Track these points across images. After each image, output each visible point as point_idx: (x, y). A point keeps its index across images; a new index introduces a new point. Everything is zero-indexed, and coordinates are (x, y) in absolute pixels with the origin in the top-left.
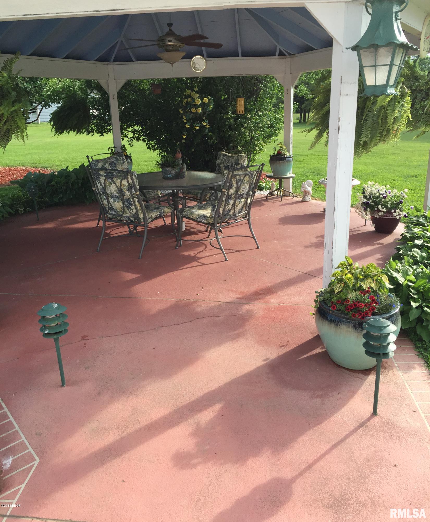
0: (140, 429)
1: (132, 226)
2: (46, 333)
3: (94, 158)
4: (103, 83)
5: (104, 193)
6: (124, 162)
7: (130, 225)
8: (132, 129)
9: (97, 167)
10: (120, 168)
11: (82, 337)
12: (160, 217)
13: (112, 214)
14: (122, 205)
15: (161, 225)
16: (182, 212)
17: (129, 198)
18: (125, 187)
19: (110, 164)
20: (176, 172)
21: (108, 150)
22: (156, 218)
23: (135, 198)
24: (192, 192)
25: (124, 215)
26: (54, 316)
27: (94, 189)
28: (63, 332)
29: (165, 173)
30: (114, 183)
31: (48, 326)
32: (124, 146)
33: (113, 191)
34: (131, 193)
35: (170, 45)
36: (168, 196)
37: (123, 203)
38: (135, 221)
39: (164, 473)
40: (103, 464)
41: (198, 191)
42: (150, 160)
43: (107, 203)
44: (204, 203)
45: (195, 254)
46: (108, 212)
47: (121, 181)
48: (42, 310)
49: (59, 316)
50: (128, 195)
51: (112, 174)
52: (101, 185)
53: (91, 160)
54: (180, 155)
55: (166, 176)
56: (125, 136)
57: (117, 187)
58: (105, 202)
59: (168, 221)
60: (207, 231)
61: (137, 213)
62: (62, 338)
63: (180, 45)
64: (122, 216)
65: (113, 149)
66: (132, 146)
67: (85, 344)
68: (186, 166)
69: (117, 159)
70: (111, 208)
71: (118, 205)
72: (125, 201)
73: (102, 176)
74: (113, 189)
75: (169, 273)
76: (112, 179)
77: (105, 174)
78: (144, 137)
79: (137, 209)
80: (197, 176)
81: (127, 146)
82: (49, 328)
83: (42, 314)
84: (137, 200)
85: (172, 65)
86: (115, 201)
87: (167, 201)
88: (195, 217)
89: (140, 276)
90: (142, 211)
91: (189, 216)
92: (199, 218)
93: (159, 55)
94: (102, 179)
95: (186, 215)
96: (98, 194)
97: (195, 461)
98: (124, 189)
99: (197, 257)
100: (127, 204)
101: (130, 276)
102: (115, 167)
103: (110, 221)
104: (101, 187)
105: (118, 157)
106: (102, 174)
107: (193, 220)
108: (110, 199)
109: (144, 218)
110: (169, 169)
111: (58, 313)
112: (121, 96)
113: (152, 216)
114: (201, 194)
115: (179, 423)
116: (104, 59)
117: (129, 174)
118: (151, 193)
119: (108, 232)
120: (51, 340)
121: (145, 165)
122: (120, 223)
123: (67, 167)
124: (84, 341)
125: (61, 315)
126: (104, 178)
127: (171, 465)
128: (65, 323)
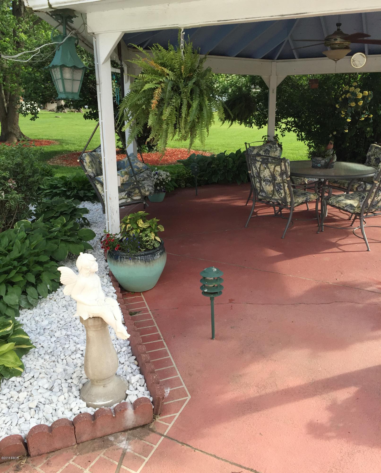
0: (277, 392)
1: (277, 208)
2: (205, 292)
3: (252, 145)
4: (265, 78)
5: (258, 177)
6: (277, 150)
7: (276, 207)
8: (286, 120)
9: (253, 153)
10: (272, 154)
11: (229, 300)
12: (306, 202)
13: (262, 196)
14: (272, 189)
15: (303, 209)
16: (328, 200)
17: (280, 183)
18: (277, 173)
19: (264, 151)
20: (326, 162)
21: (262, 138)
22: (302, 203)
23: (285, 184)
24: (338, 181)
25: (273, 198)
26: (212, 279)
27: (249, 172)
28: (218, 293)
29: (315, 162)
30: (268, 168)
31: (207, 286)
32: (277, 135)
33: (267, 175)
34: (283, 178)
35: (336, 44)
36: (316, 184)
37: (274, 187)
38: (282, 204)
39: (298, 437)
40: (244, 414)
41: (345, 181)
42: (296, 149)
43: (259, 186)
44: (351, 193)
45: (336, 241)
46: (259, 194)
47: (275, 167)
48: (204, 272)
49: (217, 279)
50: (279, 180)
51: (268, 160)
52: (256, 169)
53: (248, 147)
54: (332, 146)
55: (315, 165)
56: (279, 127)
57: (270, 172)
58: (258, 185)
59: (312, 207)
60: (350, 219)
61: (285, 198)
62: (217, 298)
63: (347, 43)
64: (271, 198)
65: (266, 137)
66: (283, 136)
67: (232, 307)
68: (336, 157)
69: (271, 147)
70: (262, 191)
71: (269, 188)
72: (276, 185)
73: (258, 161)
74: (266, 173)
75: (310, 256)
76: (267, 164)
77: (261, 160)
78: (295, 128)
79: (285, 193)
80: (346, 166)
81: (280, 136)
82: (208, 288)
83: (204, 275)
84: (287, 185)
85: (336, 62)
86: (266, 184)
87: (314, 189)
88: (341, 205)
89: (282, 254)
90: (290, 196)
91: (334, 204)
92: (346, 207)
93: (324, 53)
94: (258, 164)
95: (331, 203)
96: (252, 177)
97: (329, 434)
98: (277, 174)
99: (338, 244)
100: (278, 188)
101: (274, 253)
102: (269, 154)
103: (259, 201)
104: (256, 171)
105: (272, 145)
106: (258, 160)
107: (339, 208)
108: (262, 182)
109: (291, 202)
110: (320, 159)
111: (216, 276)
112: (280, 90)
113: (298, 201)
114: (349, 184)
115: (314, 395)
116: (269, 57)
117: (283, 161)
118: (299, 180)
119: (255, 211)
120: (208, 298)
121: (291, 153)
122: (268, 205)
123: (225, 152)
124: (231, 304)
125: (219, 279)
126: (260, 163)
127: (305, 432)
128: (221, 286)
